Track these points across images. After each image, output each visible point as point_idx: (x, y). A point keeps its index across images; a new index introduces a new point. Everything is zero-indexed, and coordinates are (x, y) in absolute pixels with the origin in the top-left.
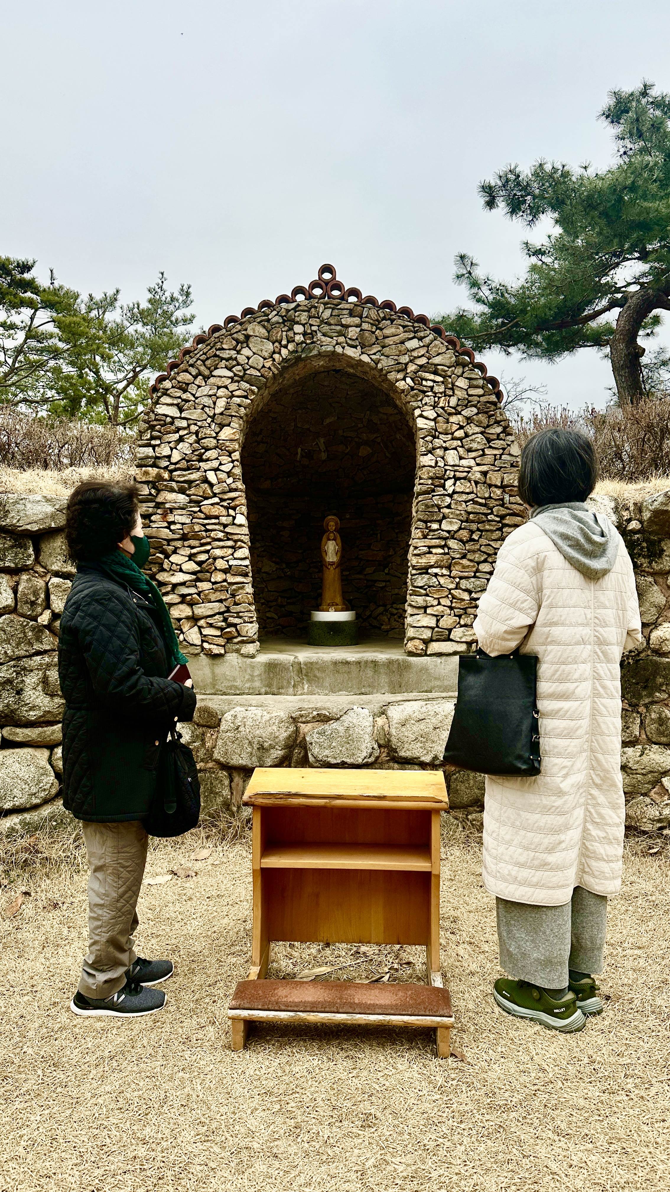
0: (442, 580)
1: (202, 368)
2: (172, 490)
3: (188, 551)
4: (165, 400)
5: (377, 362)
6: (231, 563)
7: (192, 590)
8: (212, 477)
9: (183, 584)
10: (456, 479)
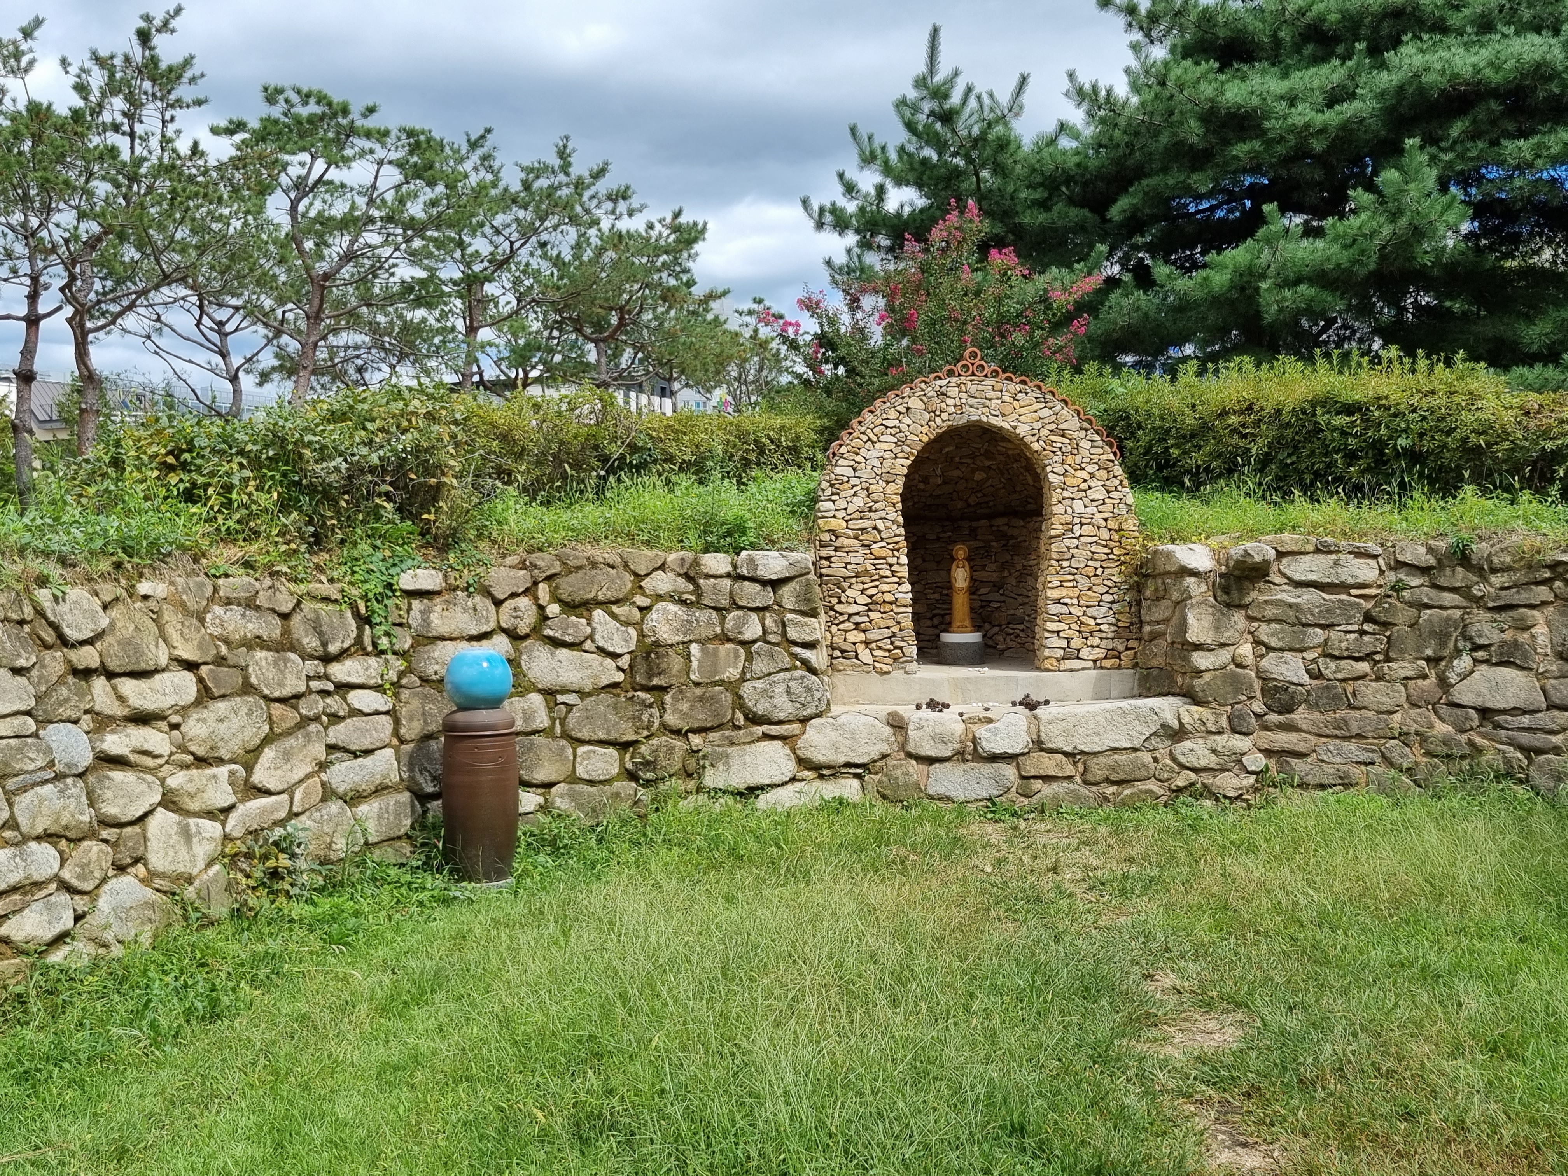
0: (1072, 610)
1: (871, 435)
2: (849, 537)
3: (861, 587)
4: (841, 462)
5: (1015, 428)
6: (898, 596)
7: (866, 619)
8: (880, 525)
9: (858, 614)
10: (1082, 524)
